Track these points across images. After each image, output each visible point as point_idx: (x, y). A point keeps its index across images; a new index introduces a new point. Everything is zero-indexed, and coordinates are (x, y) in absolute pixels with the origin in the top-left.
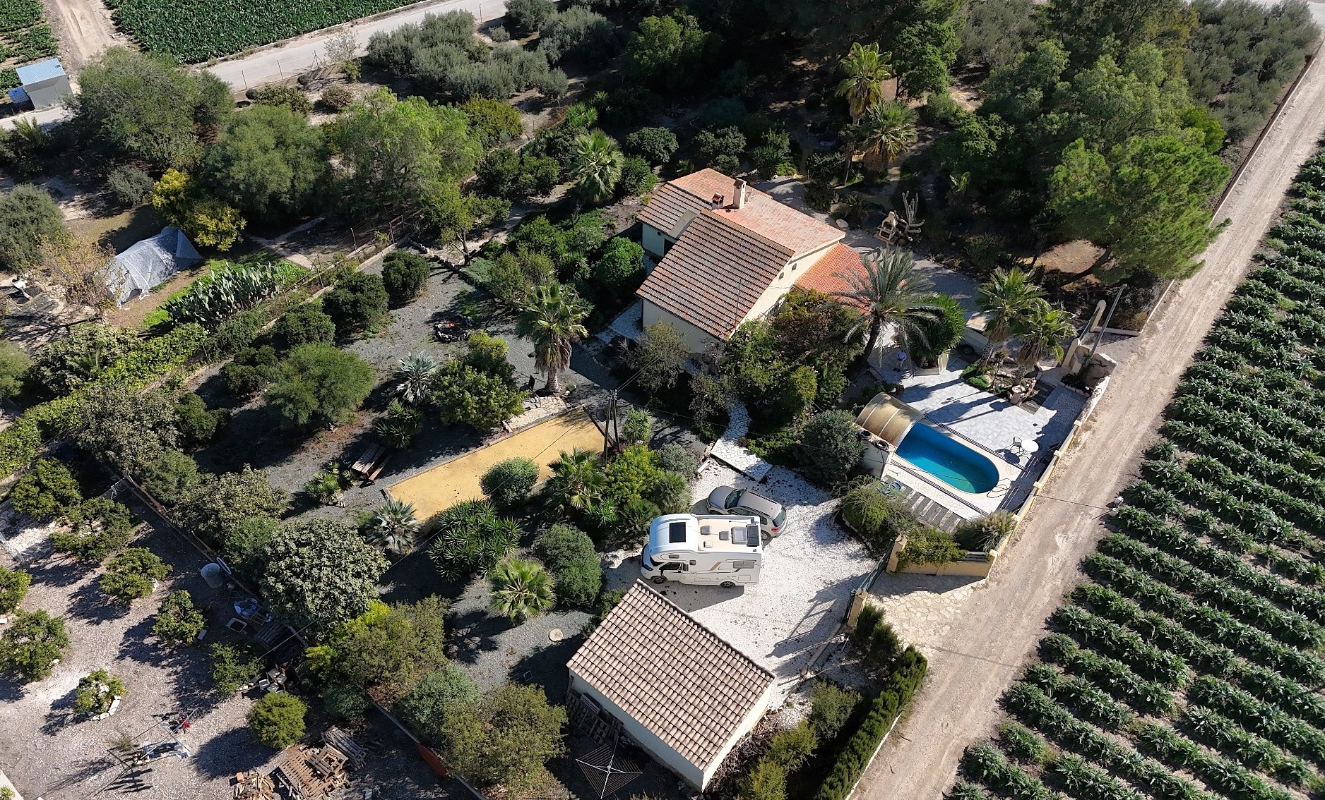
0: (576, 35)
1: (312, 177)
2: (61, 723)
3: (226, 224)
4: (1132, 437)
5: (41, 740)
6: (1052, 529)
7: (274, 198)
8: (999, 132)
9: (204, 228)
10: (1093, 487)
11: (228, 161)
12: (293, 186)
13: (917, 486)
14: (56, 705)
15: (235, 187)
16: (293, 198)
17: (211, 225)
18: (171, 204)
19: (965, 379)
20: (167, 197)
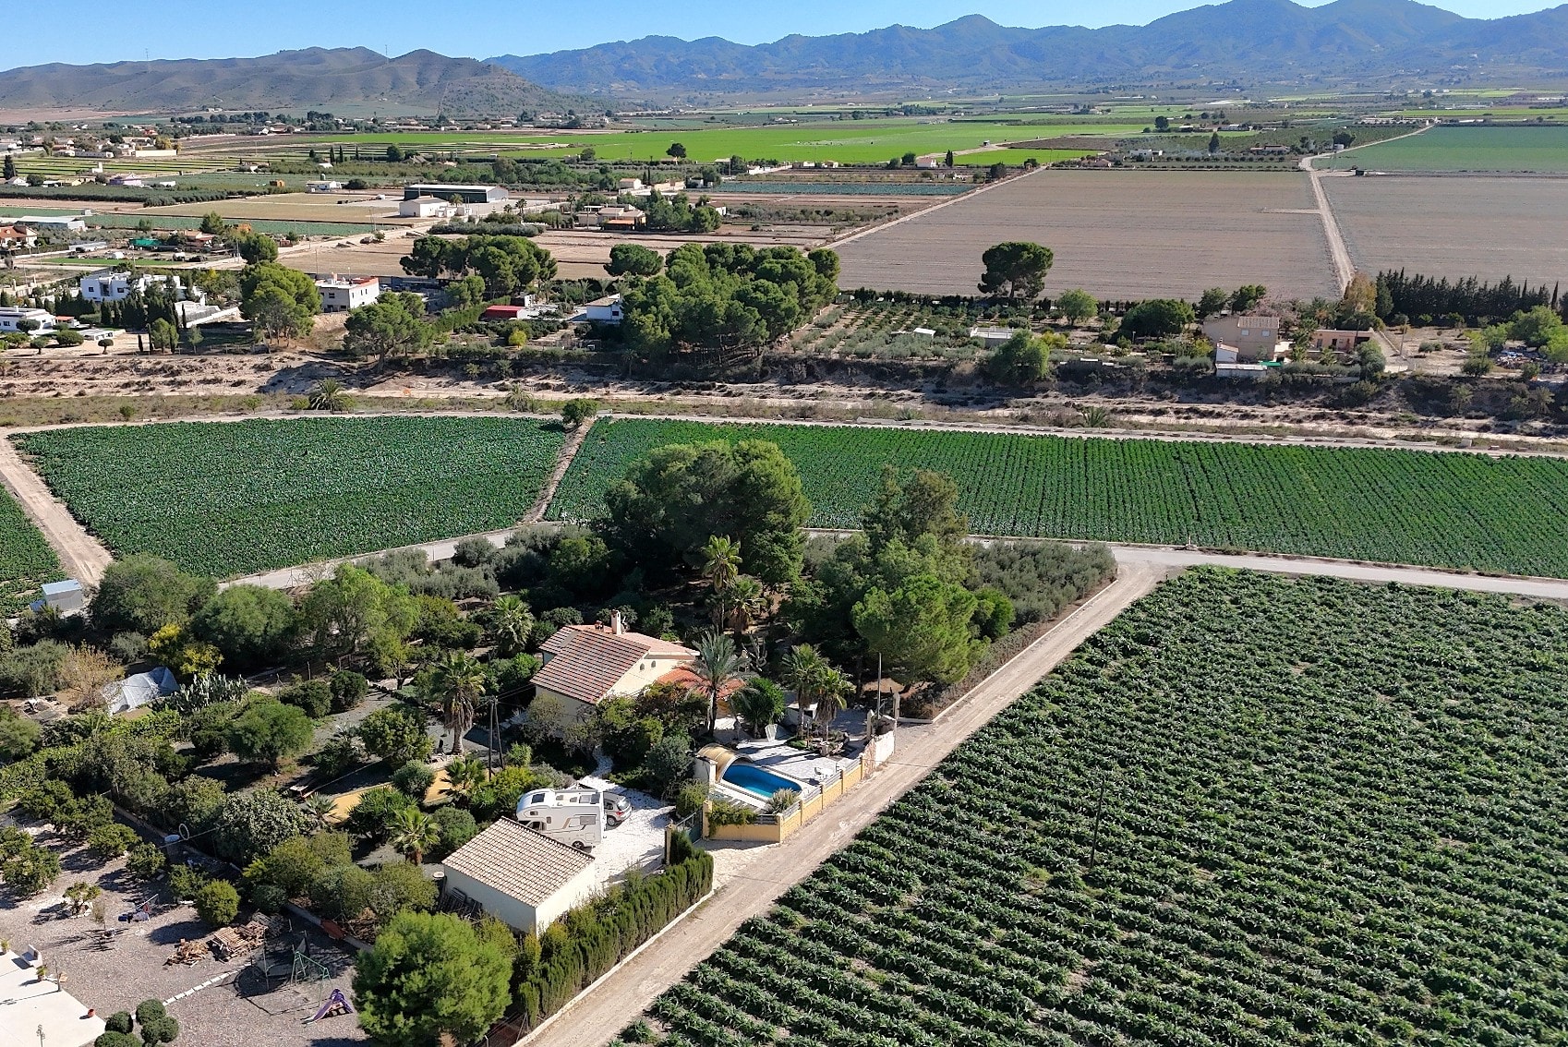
0: (509, 561)
1: (282, 626)
2: (47, 919)
3: (207, 657)
4: (913, 774)
5: (31, 928)
6: (838, 819)
7: (249, 640)
8: (823, 592)
9: (189, 661)
10: (875, 799)
11: (217, 611)
12: (265, 631)
13: (735, 795)
14: (42, 911)
15: (220, 630)
16: (264, 640)
17: (196, 658)
18: (165, 647)
19: (788, 744)
20: (162, 641)
